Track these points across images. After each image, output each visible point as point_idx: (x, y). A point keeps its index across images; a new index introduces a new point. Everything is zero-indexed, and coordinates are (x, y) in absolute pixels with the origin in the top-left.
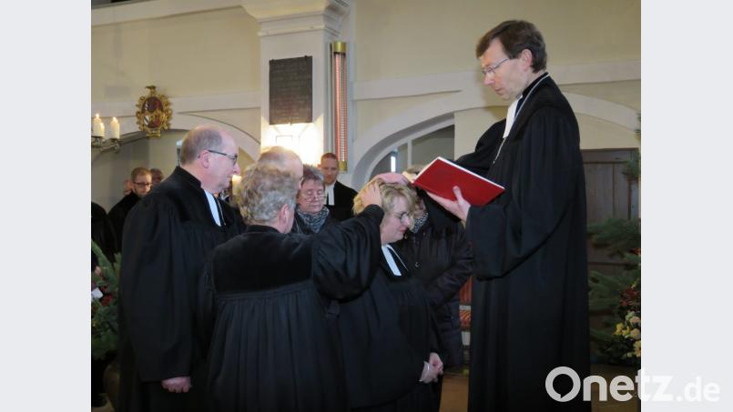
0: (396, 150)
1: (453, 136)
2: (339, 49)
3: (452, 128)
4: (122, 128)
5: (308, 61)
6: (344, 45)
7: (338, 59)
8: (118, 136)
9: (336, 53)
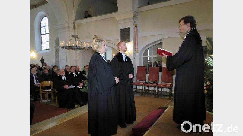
0: (149, 48)
1: (162, 44)
2: (136, 26)
3: (162, 42)
4: (90, 45)
5: (129, 28)
6: (137, 25)
7: (136, 28)
8: (89, 46)
9: (135, 27)
